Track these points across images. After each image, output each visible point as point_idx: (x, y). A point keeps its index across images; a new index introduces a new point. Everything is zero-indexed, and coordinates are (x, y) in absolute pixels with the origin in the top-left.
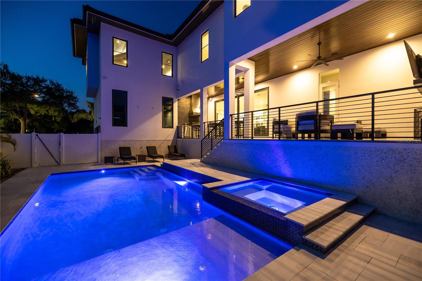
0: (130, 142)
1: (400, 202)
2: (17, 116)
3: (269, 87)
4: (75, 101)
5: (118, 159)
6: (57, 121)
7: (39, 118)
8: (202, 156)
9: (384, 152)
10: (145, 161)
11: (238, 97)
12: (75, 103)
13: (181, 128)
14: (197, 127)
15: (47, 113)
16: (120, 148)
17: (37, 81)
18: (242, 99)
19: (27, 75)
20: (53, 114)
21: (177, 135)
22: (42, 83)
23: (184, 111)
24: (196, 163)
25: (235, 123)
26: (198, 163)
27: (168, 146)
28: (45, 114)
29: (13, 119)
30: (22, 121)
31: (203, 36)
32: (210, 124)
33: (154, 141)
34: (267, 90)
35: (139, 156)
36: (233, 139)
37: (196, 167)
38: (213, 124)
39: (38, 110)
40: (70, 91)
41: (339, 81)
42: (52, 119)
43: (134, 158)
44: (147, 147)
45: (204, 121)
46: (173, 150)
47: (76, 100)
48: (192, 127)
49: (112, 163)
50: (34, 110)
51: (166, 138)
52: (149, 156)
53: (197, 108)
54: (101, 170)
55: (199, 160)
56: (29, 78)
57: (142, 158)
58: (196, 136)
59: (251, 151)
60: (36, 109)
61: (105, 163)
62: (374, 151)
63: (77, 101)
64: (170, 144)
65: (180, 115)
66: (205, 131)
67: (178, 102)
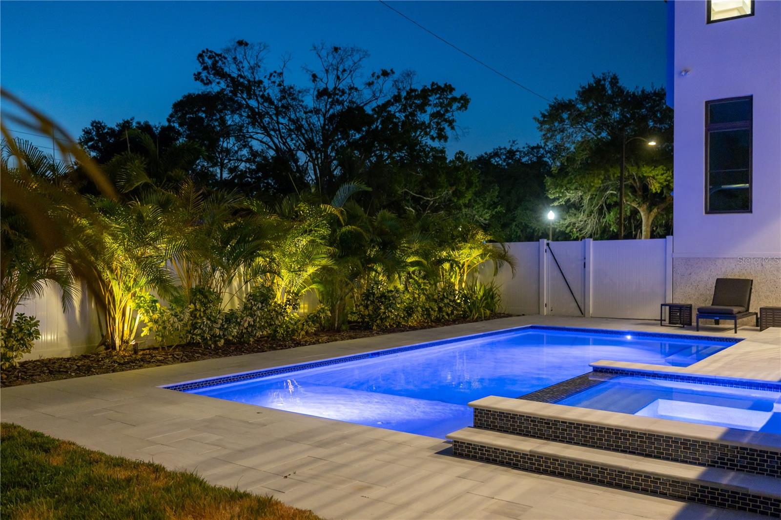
2: (635, 201)
30: (645, 215)
60: (662, 177)
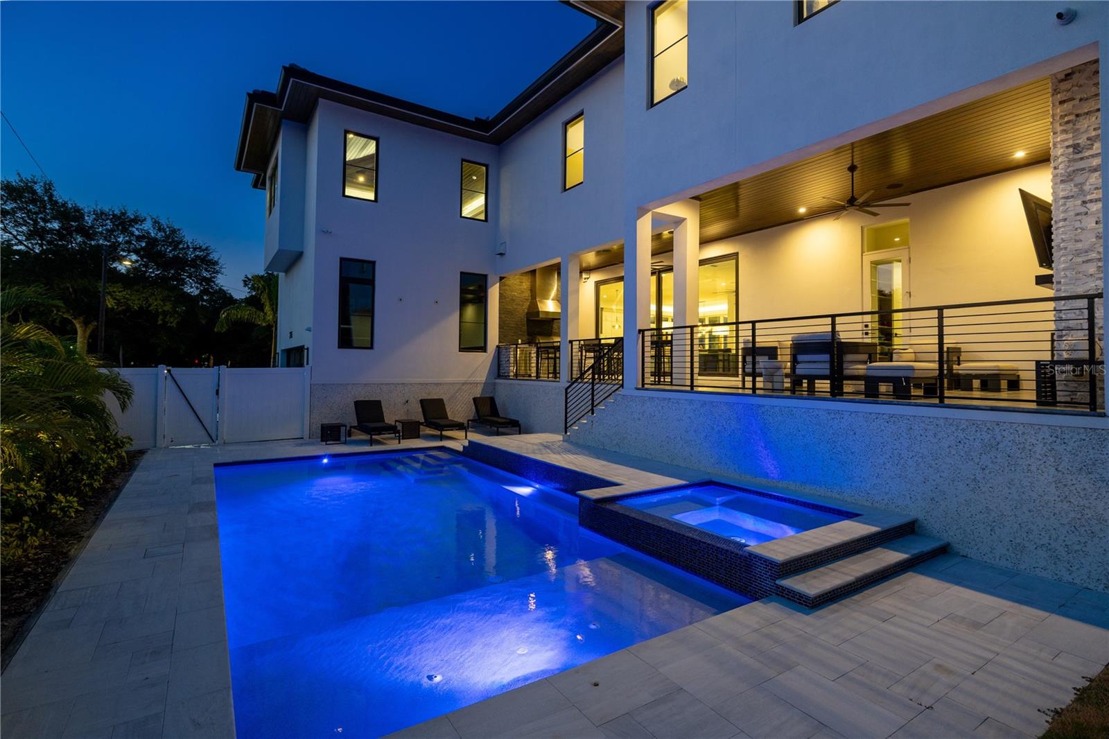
0: (381, 389)
1: (991, 530)
2: (69, 312)
3: (738, 253)
4: (214, 273)
5: (350, 430)
6: (169, 325)
7: (122, 316)
8: (566, 428)
9: (961, 428)
10: (418, 437)
11: (657, 273)
12: (214, 277)
13: (506, 352)
14: (550, 350)
15: (145, 304)
16: (357, 403)
17: (123, 222)
18: (667, 278)
19: (99, 207)
20: (160, 307)
21: (496, 368)
22: (133, 227)
23: (515, 307)
24: (553, 443)
25: (652, 344)
26: (559, 444)
27: (475, 399)
28: (141, 308)
29: (57, 321)
30: (81, 327)
31: (568, 126)
32: (585, 345)
33: (437, 384)
34: (734, 261)
35: (404, 423)
36: (647, 389)
37: (554, 453)
38: (594, 345)
39: (124, 298)
40: (204, 247)
41: (909, 248)
42: (157, 321)
43: (391, 429)
44: (422, 402)
45: (569, 339)
46: (486, 410)
47: (217, 268)
48: (538, 348)
49: (339, 440)
50: (115, 299)
51: (470, 377)
52: (429, 424)
53: (548, 299)
54: (320, 457)
55: (561, 438)
56: (100, 215)
57: (410, 429)
58: (549, 373)
59: (690, 418)
61: (322, 441)
62: (943, 424)
63: (217, 272)
64: (478, 392)
65: (505, 317)
66: (574, 361)
67: (500, 286)
